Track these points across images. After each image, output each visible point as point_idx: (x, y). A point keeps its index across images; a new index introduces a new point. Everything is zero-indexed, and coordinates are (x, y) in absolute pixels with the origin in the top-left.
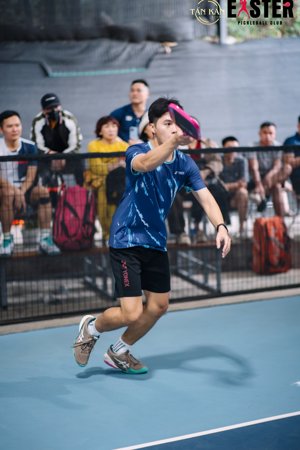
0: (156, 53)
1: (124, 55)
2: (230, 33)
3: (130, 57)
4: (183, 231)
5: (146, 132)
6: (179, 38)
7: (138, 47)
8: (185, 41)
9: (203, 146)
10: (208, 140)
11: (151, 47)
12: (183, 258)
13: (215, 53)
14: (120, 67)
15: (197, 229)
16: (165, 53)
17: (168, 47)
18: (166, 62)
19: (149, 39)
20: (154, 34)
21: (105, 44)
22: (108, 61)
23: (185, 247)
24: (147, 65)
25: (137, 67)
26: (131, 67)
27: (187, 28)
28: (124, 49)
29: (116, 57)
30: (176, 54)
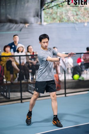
0: (23, 27)
1: (14, 28)
2: (45, 21)
3: (15, 28)
4: (29, 78)
5: (18, 50)
6: (30, 23)
7: (18, 25)
8: (32, 23)
9: (35, 54)
10: (36, 52)
11: (22, 25)
12: (30, 86)
13: (40, 27)
14: (13, 31)
15: (33, 78)
16: (26, 27)
17: (27, 25)
18: (26, 30)
19: (21, 23)
20: (22, 21)
21: (8, 24)
22: (9, 29)
23: (30, 83)
24: (21, 30)
25: (18, 31)
26: (16, 31)
27: (32, 20)
28: (14, 26)
29: (12, 28)
30: (29, 27)
